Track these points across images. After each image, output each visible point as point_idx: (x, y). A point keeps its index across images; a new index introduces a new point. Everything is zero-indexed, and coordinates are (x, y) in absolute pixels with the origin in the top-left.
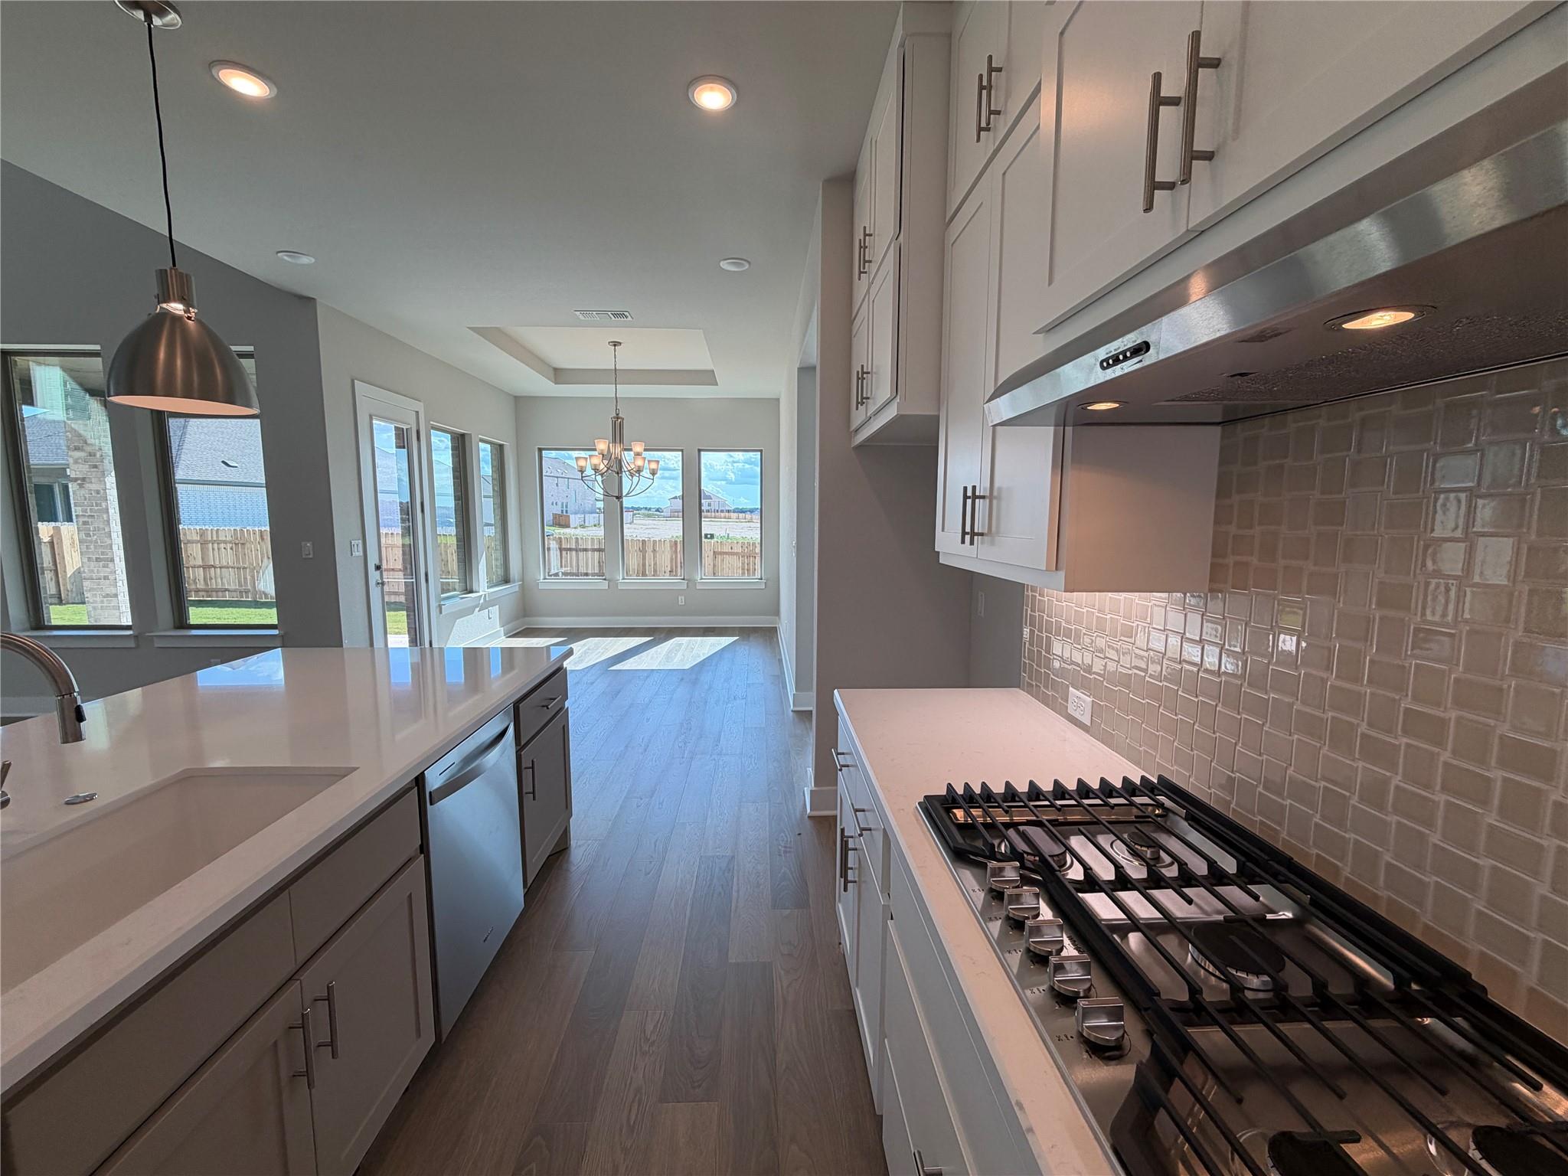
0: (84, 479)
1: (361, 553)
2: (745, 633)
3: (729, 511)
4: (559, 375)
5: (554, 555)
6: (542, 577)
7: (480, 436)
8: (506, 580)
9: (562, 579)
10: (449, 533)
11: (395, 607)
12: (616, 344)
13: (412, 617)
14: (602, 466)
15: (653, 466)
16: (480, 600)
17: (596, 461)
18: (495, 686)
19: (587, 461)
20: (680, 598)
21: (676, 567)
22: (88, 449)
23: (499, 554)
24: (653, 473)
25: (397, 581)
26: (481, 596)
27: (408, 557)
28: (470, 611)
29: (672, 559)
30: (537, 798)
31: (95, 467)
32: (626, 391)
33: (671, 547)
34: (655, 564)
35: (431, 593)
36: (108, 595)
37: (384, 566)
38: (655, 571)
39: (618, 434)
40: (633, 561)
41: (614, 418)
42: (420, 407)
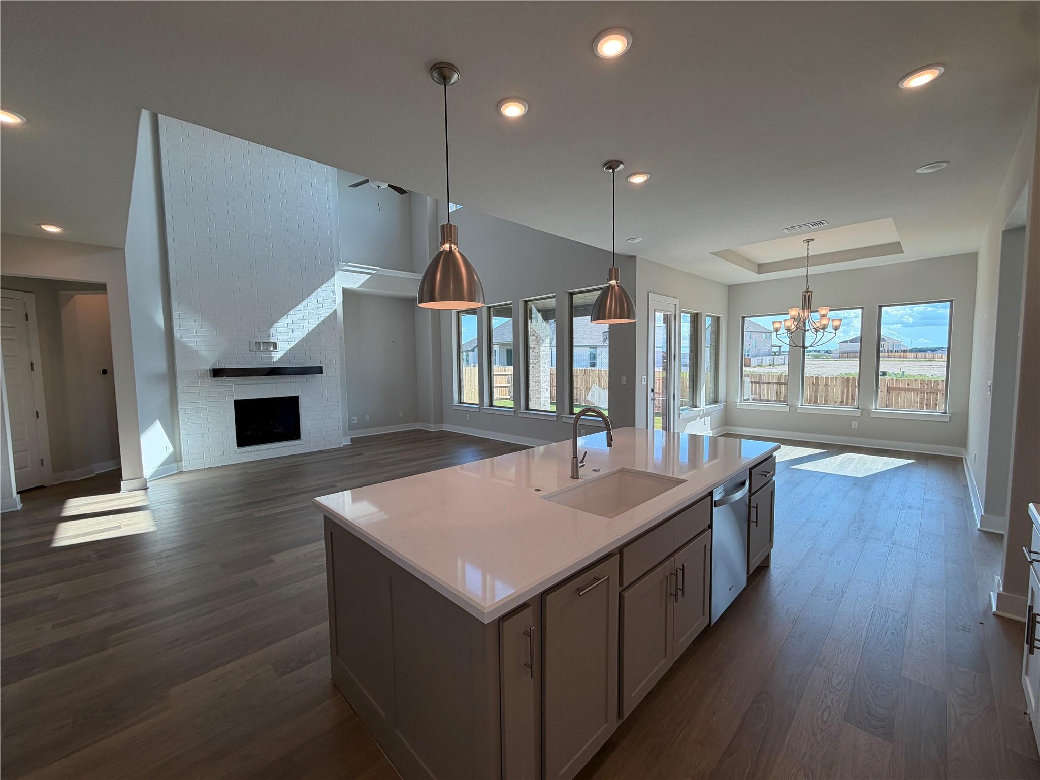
0: (534, 348)
1: (645, 383)
2: (923, 458)
3: (905, 352)
4: (761, 268)
5: (748, 387)
6: (739, 401)
7: (707, 313)
8: (716, 401)
9: (751, 403)
10: (686, 371)
11: (657, 414)
12: (808, 241)
13: (665, 418)
14: (793, 326)
15: (837, 323)
16: (700, 412)
17: (788, 324)
18: (705, 466)
19: (781, 324)
20: (853, 423)
21: (847, 398)
22: (536, 335)
23: (712, 385)
24: (836, 328)
25: (659, 398)
26: (701, 410)
27: (665, 385)
28: (694, 419)
29: (843, 393)
30: (758, 525)
31: (538, 342)
32: (814, 270)
33: (843, 382)
34: (826, 395)
35: (676, 405)
36: (537, 398)
37: (655, 391)
38: (826, 401)
39: (807, 303)
40: (808, 391)
41: (805, 292)
42: (677, 301)
